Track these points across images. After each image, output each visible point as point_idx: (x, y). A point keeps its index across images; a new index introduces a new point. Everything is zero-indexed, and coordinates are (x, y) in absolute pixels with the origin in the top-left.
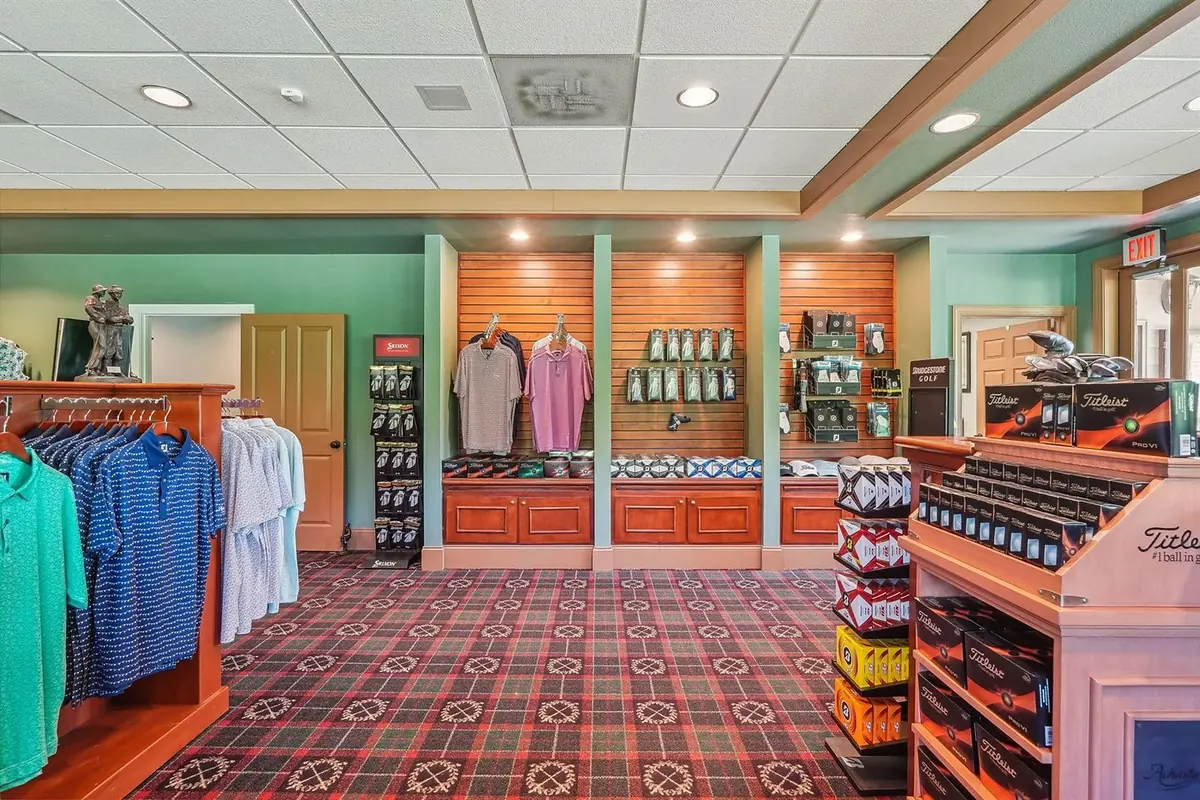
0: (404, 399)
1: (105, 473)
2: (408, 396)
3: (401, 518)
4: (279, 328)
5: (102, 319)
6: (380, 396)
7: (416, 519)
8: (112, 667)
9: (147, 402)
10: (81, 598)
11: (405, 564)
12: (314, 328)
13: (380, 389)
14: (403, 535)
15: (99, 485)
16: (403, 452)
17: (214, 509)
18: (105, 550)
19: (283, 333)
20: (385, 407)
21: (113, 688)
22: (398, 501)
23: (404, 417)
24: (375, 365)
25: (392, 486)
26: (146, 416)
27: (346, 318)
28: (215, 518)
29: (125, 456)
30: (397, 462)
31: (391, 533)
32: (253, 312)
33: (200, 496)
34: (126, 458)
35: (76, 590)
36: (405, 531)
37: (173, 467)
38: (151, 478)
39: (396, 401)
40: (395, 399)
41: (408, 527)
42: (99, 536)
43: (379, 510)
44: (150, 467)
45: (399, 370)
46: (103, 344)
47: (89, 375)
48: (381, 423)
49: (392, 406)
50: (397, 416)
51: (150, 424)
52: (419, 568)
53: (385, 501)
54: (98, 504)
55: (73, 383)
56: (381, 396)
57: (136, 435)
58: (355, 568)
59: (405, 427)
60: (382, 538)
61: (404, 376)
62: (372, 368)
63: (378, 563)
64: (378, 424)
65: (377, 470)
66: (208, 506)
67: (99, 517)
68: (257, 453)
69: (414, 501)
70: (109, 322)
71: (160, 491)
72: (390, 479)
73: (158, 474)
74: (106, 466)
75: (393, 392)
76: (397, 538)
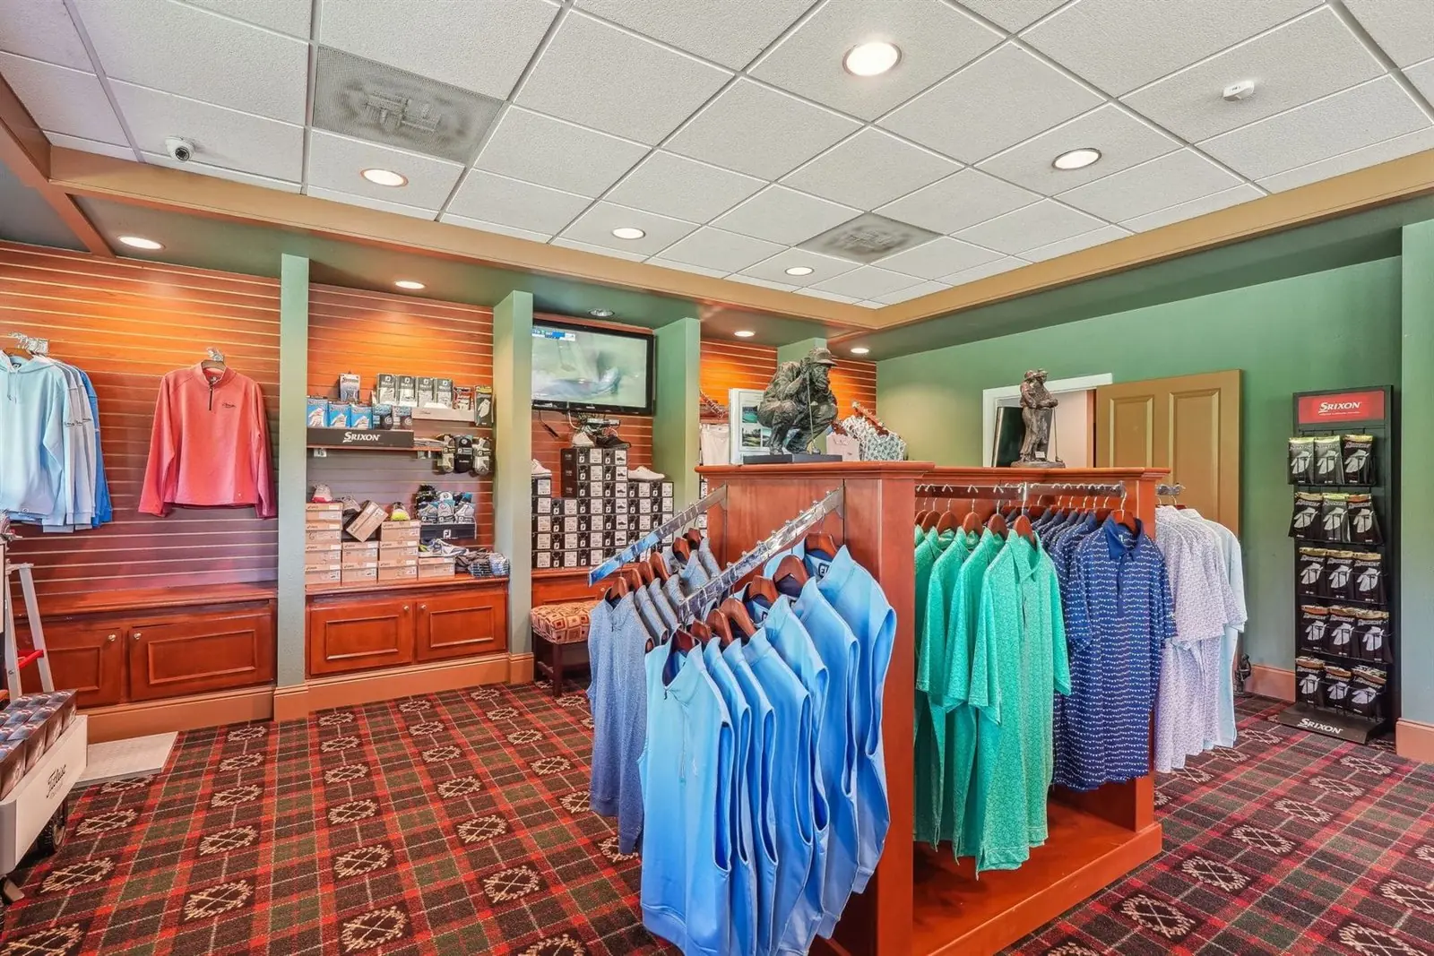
0: (1353, 485)
1: (1078, 560)
2: (1362, 481)
3: (1347, 664)
4: (1145, 399)
5: (1034, 405)
6: (1308, 480)
7: (1376, 670)
8: (1083, 762)
9: (1068, 488)
10: (1067, 684)
11: (1362, 737)
12: (1193, 393)
13: (1306, 471)
14: (1350, 691)
15: (1074, 573)
16: (1351, 566)
17: (1165, 613)
18: (1080, 640)
19: (1150, 403)
20: (1317, 497)
21: (1082, 784)
22: (1342, 637)
23: (1353, 514)
24: (1295, 436)
25: (1330, 614)
26: (1100, 503)
27: (1243, 374)
28: (1165, 625)
29: (1094, 543)
30: (1339, 579)
31: (1325, 684)
32: (1111, 383)
33: (1151, 597)
34: (1095, 546)
35: (1063, 675)
36: (1354, 685)
37: (1128, 561)
38: (1111, 567)
39: (1337, 488)
40: (1335, 485)
41: (1360, 681)
42: (1076, 625)
43: (1303, 645)
44: (1111, 559)
45: (1343, 443)
46: (1035, 429)
47: (1025, 460)
48: (1308, 521)
49: (1328, 496)
50: (1339, 511)
51: (1108, 512)
52: (1392, 748)
53: (1316, 632)
54: (1074, 592)
55: (1012, 469)
56: (1311, 480)
57: (1098, 523)
58: (1266, 719)
59: (1354, 528)
60: (1310, 686)
61: (1354, 450)
62: (1294, 441)
63: (1306, 723)
64: (1304, 521)
65: (1299, 587)
66: (1159, 609)
67: (1075, 605)
68: (1198, 549)
69: (1373, 641)
70: (1039, 407)
71: (1118, 585)
72: (1325, 603)
73: (1116, 566)
74: (1079, 554)
75: (1330, 475)
76: (1338, 693)
